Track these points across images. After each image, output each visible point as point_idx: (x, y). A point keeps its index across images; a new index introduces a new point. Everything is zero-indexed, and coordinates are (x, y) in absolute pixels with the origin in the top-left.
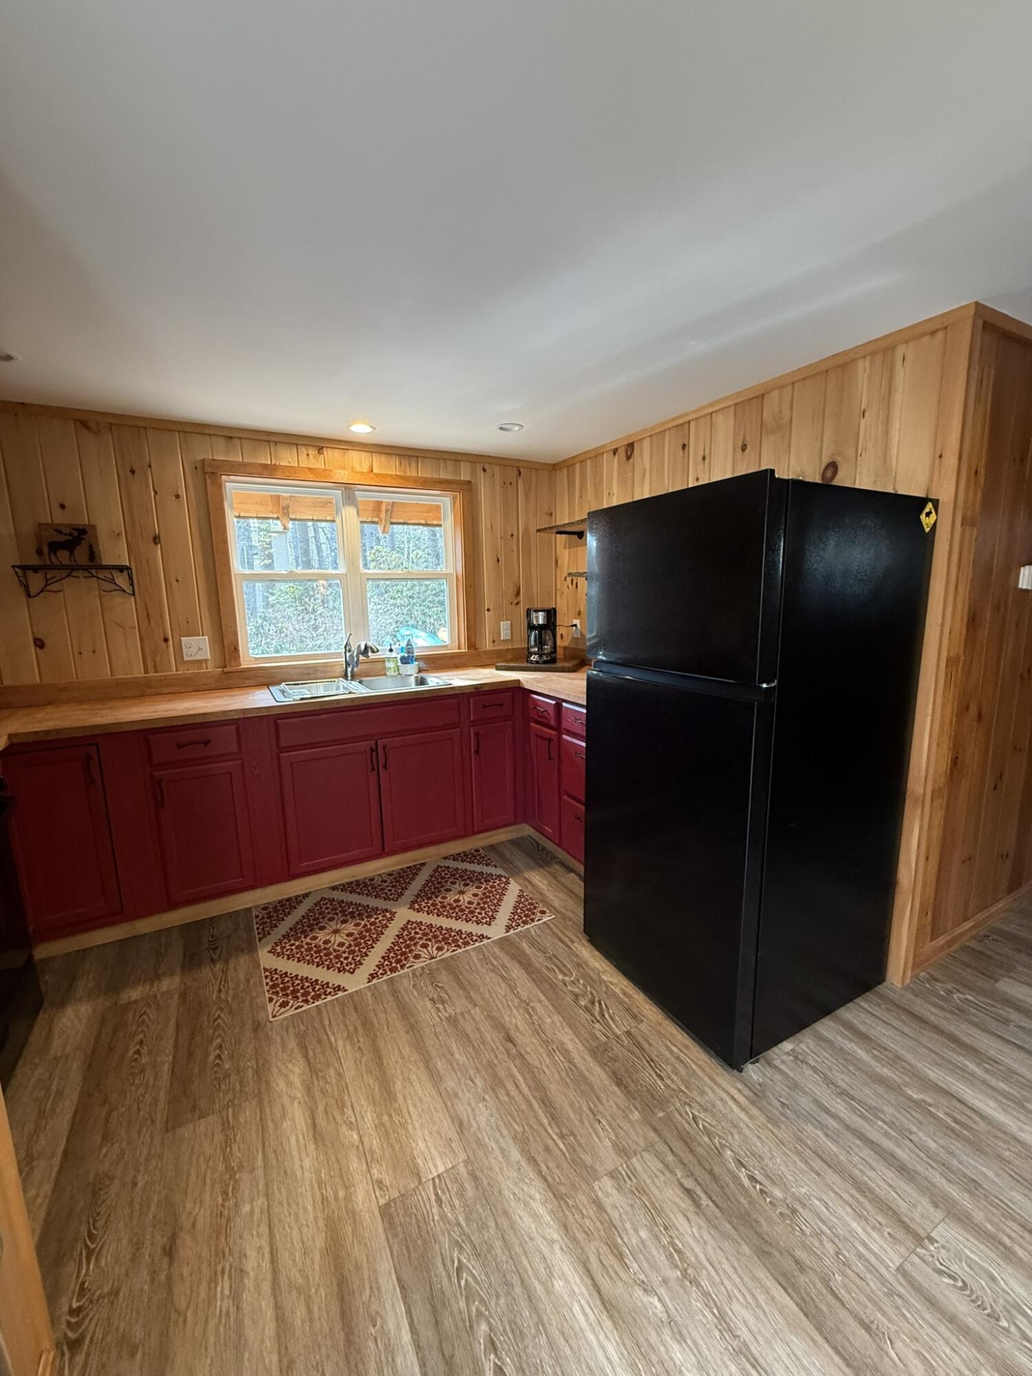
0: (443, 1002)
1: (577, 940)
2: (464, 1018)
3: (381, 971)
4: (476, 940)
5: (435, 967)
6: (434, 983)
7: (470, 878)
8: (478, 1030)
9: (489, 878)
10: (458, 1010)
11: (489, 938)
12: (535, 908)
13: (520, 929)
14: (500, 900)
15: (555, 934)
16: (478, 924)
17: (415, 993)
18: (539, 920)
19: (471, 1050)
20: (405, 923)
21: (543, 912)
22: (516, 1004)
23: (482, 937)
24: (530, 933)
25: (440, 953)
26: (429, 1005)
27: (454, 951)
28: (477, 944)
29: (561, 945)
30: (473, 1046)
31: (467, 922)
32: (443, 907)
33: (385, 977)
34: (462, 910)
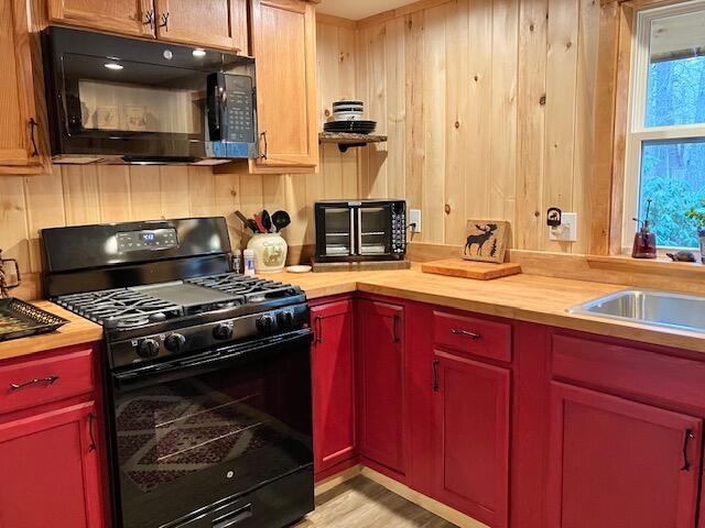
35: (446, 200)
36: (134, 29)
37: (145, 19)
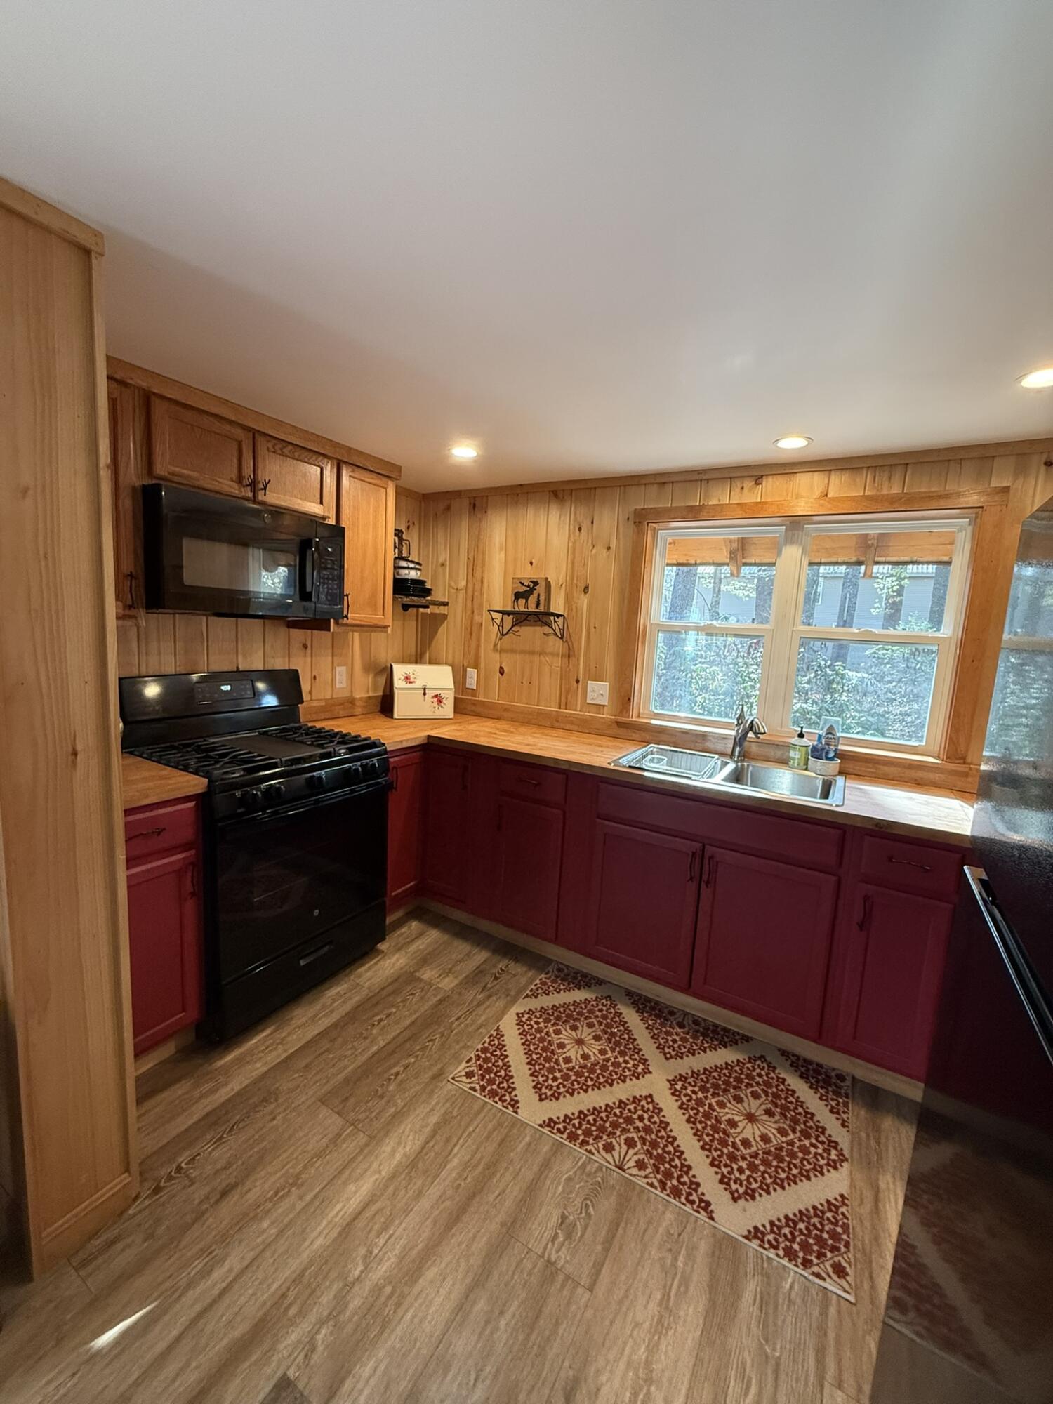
0: (569, 1236)
1: (852, 1392)
2: (563, 1286)
3: (561, 1126)
4: (692, 1202)
5: (612, 1182)
6: (590, 1198)
7: (785, 1109)
8: (557, 1324)
9: (813, 1133)
10: (569, 1269)
11: (712, 1218)
12: (834, 1249)
13: (771, 1254)
14: (793, 1180)
15: (822, 1330)
16: (721, 1182)
17: (560, 1188)
18: (818, 1275)
19: (521, 1337)
20: (644, 1094)
21: (840, 1271)
22: (635, 1357)
23: (705, 1206)
24: (782, 1278)
25: (635, 1171)
26: (554, 1221)
27: (652, 1185)
28: (688, 1208)
29: (811, 1363)
30: (529, 1335)
31: (712, 1164)
32: (707, 1116)
33: (557, 1137)
34: (724, 1143)
35: (501, 664)
36: (235, 489)
37: (245, 482)
